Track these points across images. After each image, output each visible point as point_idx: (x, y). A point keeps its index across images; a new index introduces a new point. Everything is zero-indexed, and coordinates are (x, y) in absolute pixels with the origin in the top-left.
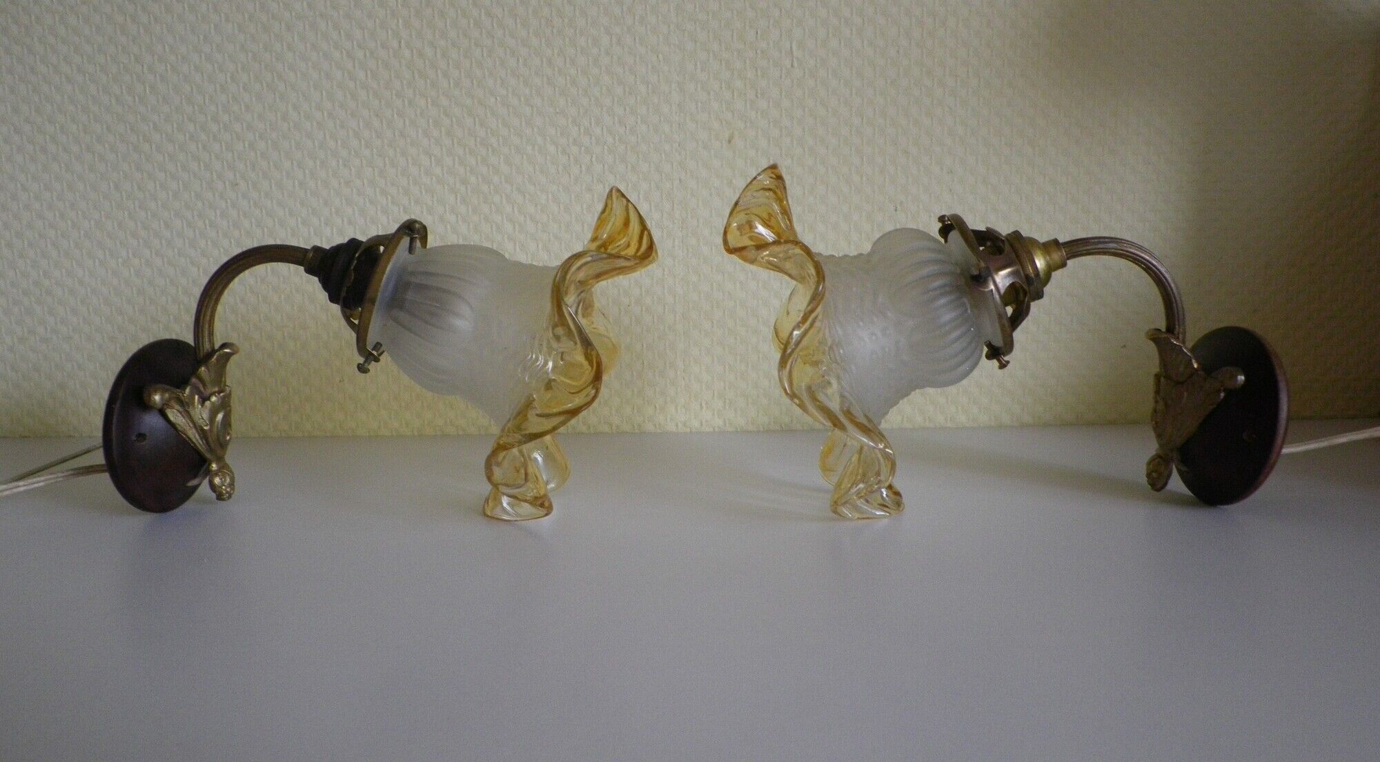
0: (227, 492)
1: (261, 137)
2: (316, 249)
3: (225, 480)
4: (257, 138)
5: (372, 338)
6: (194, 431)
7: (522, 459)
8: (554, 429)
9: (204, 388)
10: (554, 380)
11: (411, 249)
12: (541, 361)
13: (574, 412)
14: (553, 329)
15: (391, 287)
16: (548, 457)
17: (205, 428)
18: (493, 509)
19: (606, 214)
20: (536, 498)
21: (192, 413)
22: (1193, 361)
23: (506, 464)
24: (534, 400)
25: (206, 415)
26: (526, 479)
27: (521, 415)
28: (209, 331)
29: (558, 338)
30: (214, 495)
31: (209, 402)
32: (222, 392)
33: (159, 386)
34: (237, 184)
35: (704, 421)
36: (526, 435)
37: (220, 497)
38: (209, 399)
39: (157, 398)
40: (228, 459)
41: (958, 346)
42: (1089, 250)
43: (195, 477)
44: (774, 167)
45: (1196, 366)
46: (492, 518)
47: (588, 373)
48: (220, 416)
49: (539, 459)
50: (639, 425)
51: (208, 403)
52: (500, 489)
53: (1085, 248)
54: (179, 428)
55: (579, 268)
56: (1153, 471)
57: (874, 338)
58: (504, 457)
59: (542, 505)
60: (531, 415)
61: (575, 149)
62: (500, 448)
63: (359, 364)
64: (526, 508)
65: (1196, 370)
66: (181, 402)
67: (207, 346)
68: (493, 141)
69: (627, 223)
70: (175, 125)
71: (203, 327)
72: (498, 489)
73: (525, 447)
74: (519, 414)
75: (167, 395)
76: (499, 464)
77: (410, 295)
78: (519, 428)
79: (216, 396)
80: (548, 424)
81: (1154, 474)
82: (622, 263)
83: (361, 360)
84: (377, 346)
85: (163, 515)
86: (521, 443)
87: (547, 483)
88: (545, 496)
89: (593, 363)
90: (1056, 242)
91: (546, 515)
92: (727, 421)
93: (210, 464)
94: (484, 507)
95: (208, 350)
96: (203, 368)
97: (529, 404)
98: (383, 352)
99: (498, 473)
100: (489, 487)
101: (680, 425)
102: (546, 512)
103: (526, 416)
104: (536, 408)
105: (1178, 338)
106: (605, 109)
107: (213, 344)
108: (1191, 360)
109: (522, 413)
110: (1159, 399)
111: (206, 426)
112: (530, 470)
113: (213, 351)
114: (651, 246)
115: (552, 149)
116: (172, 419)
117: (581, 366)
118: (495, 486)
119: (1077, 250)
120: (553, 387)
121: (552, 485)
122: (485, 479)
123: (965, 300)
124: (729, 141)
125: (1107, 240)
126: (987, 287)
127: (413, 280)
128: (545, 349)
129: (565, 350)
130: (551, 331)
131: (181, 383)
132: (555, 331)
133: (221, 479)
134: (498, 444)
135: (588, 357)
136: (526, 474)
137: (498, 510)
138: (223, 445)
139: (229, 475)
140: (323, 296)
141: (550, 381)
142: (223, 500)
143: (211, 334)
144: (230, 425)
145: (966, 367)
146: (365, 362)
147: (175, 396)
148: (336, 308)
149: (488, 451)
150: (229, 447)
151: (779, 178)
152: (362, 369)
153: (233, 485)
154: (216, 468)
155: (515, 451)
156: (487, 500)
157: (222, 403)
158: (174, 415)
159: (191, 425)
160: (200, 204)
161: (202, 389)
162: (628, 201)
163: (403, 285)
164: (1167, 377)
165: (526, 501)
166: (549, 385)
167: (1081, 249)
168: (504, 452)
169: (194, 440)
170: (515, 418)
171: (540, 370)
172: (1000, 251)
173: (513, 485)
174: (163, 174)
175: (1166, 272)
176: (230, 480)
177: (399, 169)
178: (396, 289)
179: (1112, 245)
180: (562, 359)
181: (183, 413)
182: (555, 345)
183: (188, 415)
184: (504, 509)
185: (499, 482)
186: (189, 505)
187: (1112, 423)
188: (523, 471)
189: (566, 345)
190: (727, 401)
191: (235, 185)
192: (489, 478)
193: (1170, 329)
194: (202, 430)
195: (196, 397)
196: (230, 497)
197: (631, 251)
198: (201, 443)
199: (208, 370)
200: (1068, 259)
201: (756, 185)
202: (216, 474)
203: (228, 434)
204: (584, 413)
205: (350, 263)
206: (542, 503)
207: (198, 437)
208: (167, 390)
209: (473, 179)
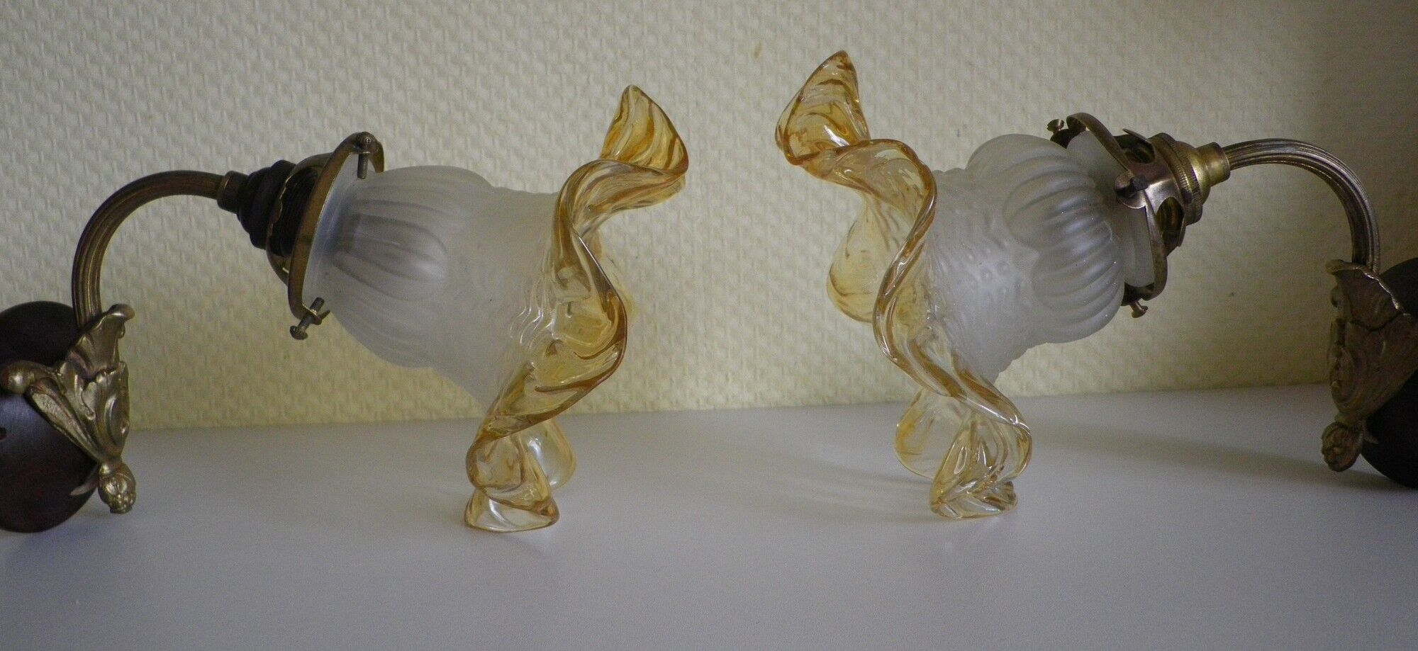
0: (125, 503)
1: (180, 58)
2: (233, 176)
3: (121, 487)
4: (175, 59)
5: (310, 291)
6: (74, 422)
7: (517, 451)
8: (562, 408)
9: (87, 365)
10: (559, 341)
11: (361, 172)
12: (540, 315)
13: (588, 385)
14: (557, 270)
15: (333, 221)
16: (548, 446)
17: (90, 418)
18: (478, 515)
19: (621, 122)
20: (537, 503)
21: (71, 399)
22: (1394, 301)
23: (494, 458)
24: (532, 369)
25: (90, 401)
26: (523, 478)
27: (515, 391)
28: (93, 289)
29: (563, 283)
30: (107, 508)
31: (94, 383)
32: (113, 369)
33: (22, 363)
34: (151, 117)
35: (730, 397)
36: (523, 417)
37: (115, 509)
38: (94, 379)
39: (18, 379)
40: (127, 457)
41: (1095, 286)
42: (1258, 156)
43: (81, 483)
44: (842, 55)
45: (1397, 307)
46: (475, 527)
47: (607, 329)
48: (111, 402)
49: (536, 449)
50: (652, 404)
51: (92, 386)
52: (487, 493)
53: (1254, 154)
54: (53, 419)
55: (590, 187)
56: (1334, 446)
57: (987, 275)
58: (493, 449)
59: (545, 512)
60: (529, 389)
61: (568, 68)
62: (487, 436)
63: (292, 328)
64: (523, 517)
65: (1399, 312)
66: (53, 384)
67: (90, 308)
68: (468, 58)
69: (650, 130)
70: (72, 45)
71: (83, 283)
72: (484, 492)
73: (520, 435)
74: (510, 390)
75: (31, 376)
76: (485, 459)
77: (360, 231)
78: (512, 408)
79: (103, 375)
80: (549, 403)
81: (1336, 450)
82: (647, 179)
83: (296, 322)
84: (318, 303)
85: (37, 535)
86: (516, 429)
87: (548, 478)
88: (549, 499)
89: (613, 314)
90: (1215, 147)
91: (550, 524)
92: (758, 395)
93: (100, 467)
94: (465, 514)
95: (91, 314)
96: (84, 339)
97: (525, 375)
98: (328, 312)
99: (484, 471)
100: (471, 488)
101: (702, 403)
102: (549, 521)
103: (522, 391)
104: (534, 379)
105: (1371, 270)
106: (603, 17)
107: (98, 305)
108: (1390, 299)
109: (516, 388)
110: (1344, 351)
111: (92, 414)
112: (528, 465)
113: (100, 315)
114: (685, 160)
115: (539, 67)
116: (42, 407)
117: (598, 322)
118: (481, 488)
119: (1245, 156)
120: (558, 351)
121: (553, 483)
122: (465, 476)
123: (1106, 223)
124: (756, 54)
125: (1281, 143)
126: (1138, 204)
127: (365, 212)
128: (545, 300)
129: (574, 299)
130: (553, 274)
131: (54, 359)
132: (559, 274)
133: (115, 486)
134: (484, 431)
135: (606, 307)
136: (522, 471)
137: (484, 516)
138: (118, 441)
139: (126, 480)
140: (244, 238)
141: (554, 342)
142: (120, 512)
143: (96, 292)
144: (126, 414)
145: (1103, 314)
146: (300, 324)
147: (44, 376)
148: (261, 255)
149: (470, 441)
150: (128, 443)
151: (849, 67)
152: (297, 333)
153: (134, 493)
154: (108, 472)
155: (507, 440)
156: (469, 505)
157: (113, 383)
158: (44, 401)
159: (70, 415)
160: (105, 142)
161: (85, 367)
162: (651, 101)
163: (348, 219)
164: (1356, 322)
165: (522, 507)
166: (552, 348)
167: (1249, 155)
168: (492, 443)
169: (75, 435)
170: (506, 395)
171: (539, 329)
172: (1144, 159)
173: (505, 487)
174: (58, 106)
175: (1357, 183)
176: (128, 487)
177: (352, 94)
178: (340, 223)
179: (1288, 150)
180: (569, 312)
181: (58, 399)
182: (559, 293)
183: (63, 400)
184: (492, 515)
185: (486, 482)
186: (76, 520)
187: (1219, 387)
188: (518, 467)
189: (576, 290)
190: (758, 371)
191: (148, 118)
192: (473, 479)
193: (1359, 259)
194: (86, 421)
195: (76, 377)
196: (129, 507)
197: (658, 163)
198: (85, 439)
199: (92, 340)
200: (1232, 168)
201: (822, 77)
202: (108, 479)
203: (124, 426)
204: (602, 386)
205: (278, 192)
206: (545, 510)
207: (79, 430)
208: (31, 369)
209: (443, 106)
